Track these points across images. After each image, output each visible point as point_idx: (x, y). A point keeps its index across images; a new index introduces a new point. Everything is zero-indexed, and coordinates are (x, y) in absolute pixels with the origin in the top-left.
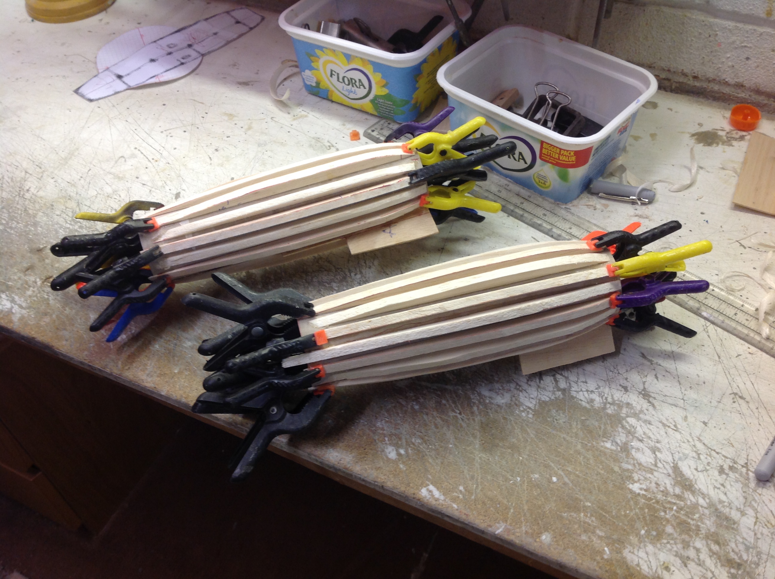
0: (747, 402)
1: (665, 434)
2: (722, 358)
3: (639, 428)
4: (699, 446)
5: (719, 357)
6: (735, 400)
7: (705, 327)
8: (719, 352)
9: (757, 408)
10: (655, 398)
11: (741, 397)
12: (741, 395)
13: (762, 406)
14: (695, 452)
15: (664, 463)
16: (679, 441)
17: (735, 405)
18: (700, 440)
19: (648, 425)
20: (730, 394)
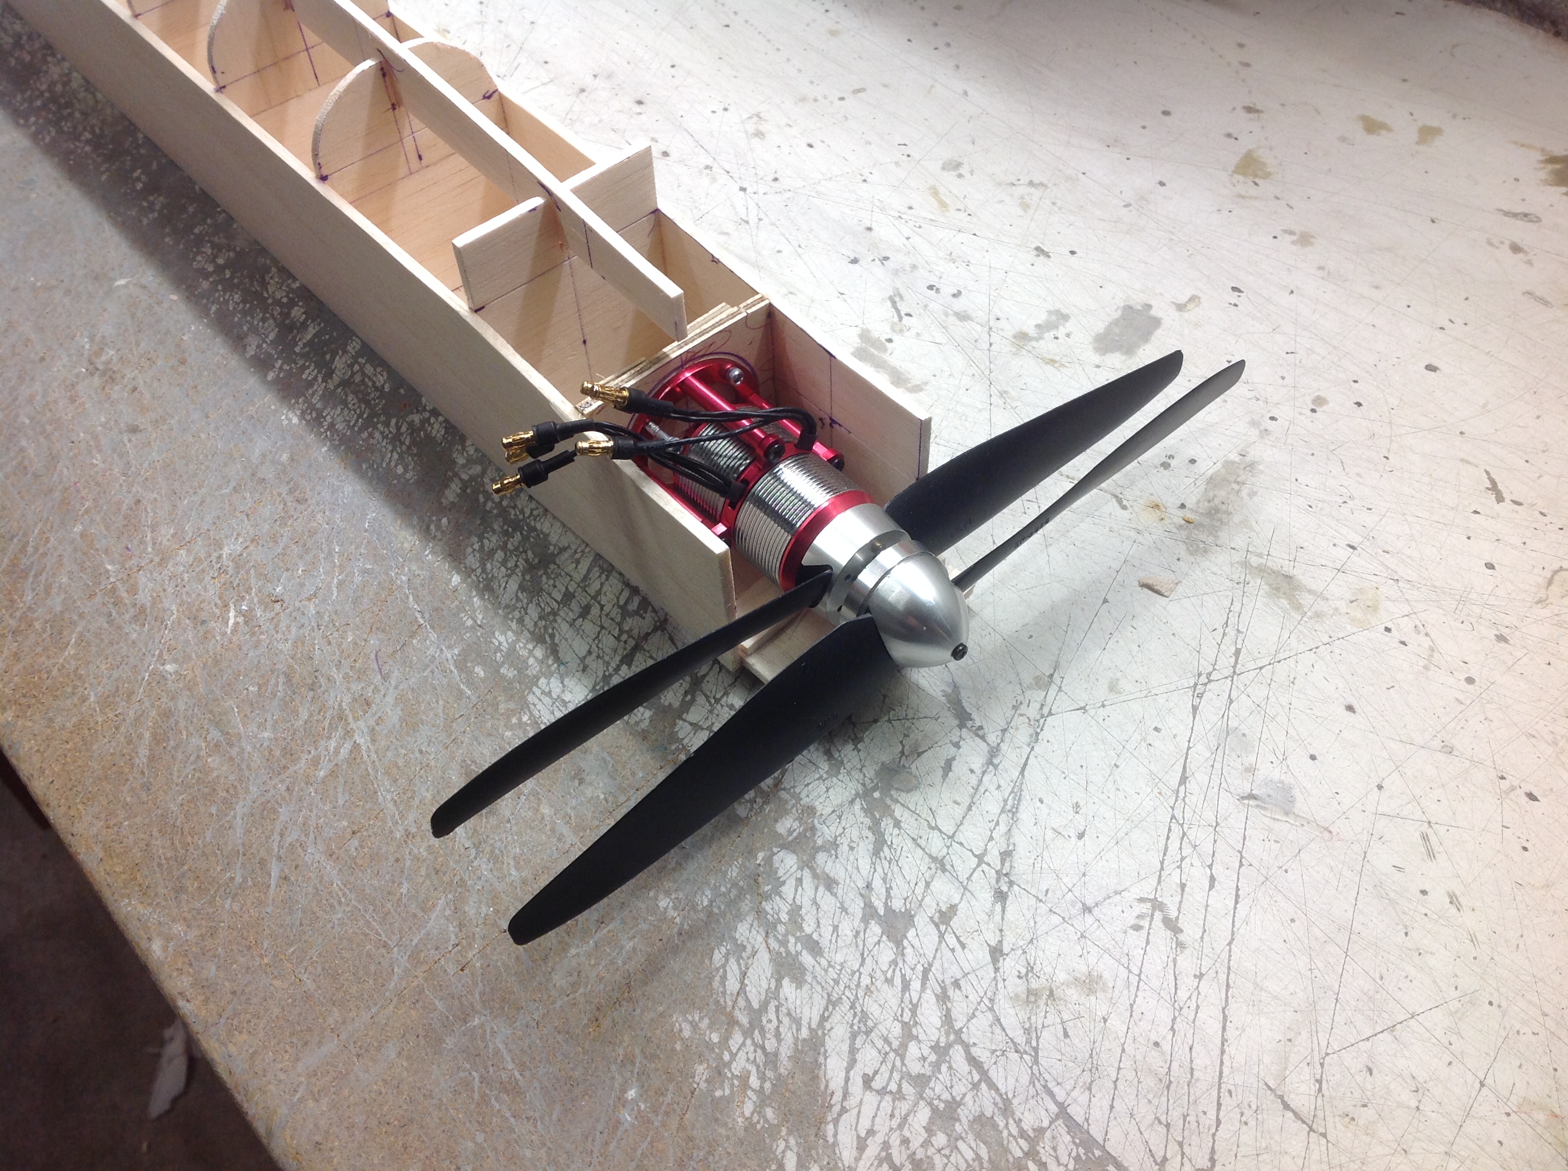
0: (1181, 945)
1: (850, 934)
2: (1192, 785)
3: (788, 890)
4: (930, 1016)
5: (1183, 780)
6: (1145, 923)
7: (1203, 679)
8: (1192, 766)
9: (1200, 976)
10: (897, 824)
11: (1172, 925)
12: (1173, 914)
13: (1223, 977)
14: (905, 1025)
15: (786, 1021)
16: (878, 974)
17: (1136, 940)
18: (943, 998)
19: (821, 889)
20: (1142, 900)
